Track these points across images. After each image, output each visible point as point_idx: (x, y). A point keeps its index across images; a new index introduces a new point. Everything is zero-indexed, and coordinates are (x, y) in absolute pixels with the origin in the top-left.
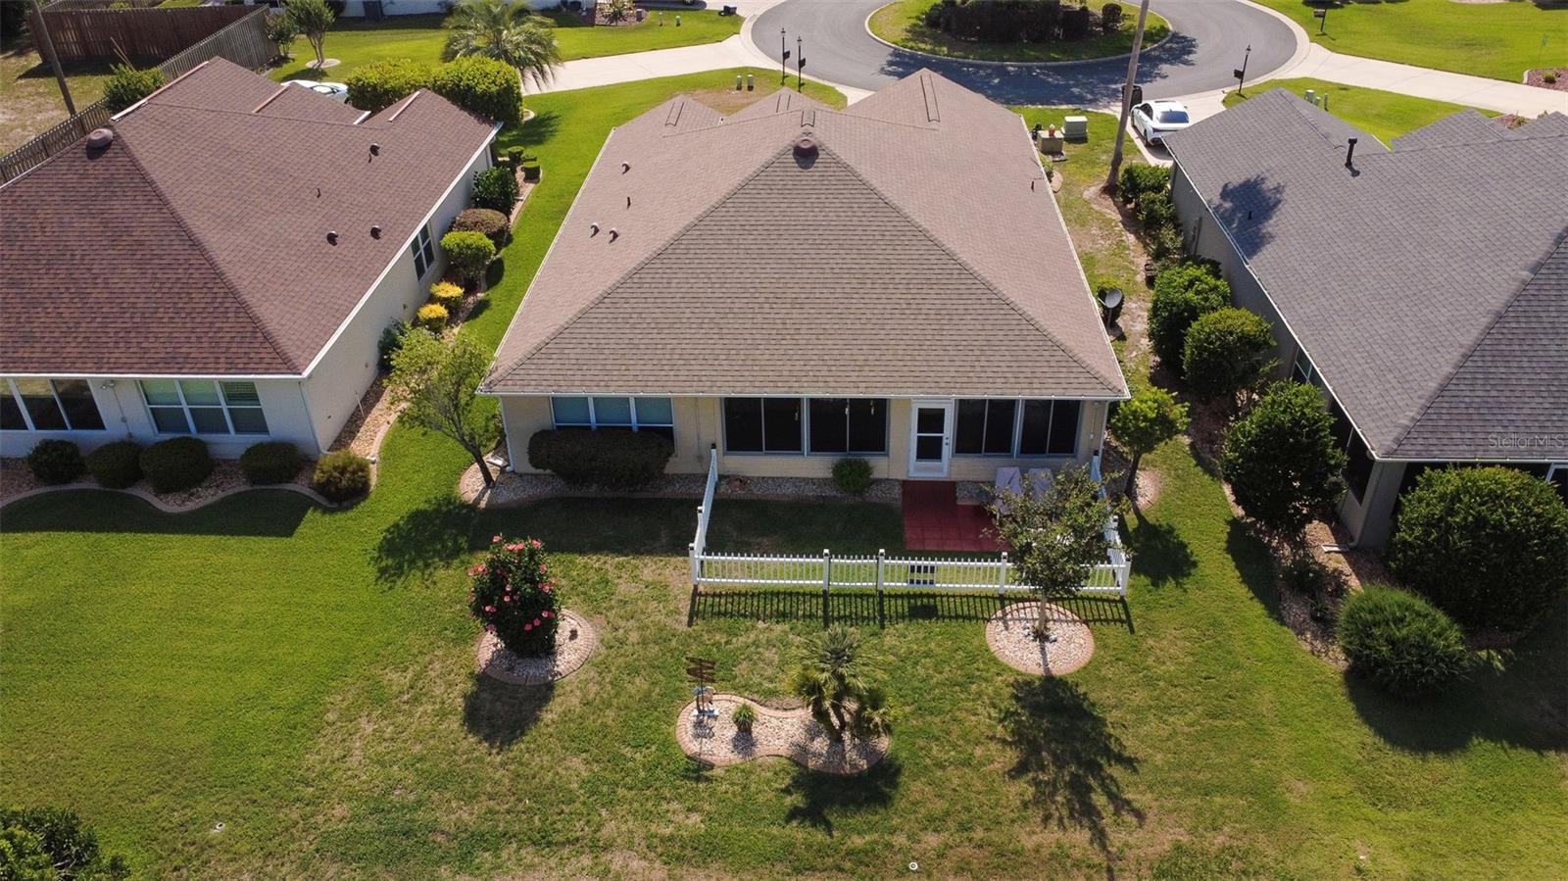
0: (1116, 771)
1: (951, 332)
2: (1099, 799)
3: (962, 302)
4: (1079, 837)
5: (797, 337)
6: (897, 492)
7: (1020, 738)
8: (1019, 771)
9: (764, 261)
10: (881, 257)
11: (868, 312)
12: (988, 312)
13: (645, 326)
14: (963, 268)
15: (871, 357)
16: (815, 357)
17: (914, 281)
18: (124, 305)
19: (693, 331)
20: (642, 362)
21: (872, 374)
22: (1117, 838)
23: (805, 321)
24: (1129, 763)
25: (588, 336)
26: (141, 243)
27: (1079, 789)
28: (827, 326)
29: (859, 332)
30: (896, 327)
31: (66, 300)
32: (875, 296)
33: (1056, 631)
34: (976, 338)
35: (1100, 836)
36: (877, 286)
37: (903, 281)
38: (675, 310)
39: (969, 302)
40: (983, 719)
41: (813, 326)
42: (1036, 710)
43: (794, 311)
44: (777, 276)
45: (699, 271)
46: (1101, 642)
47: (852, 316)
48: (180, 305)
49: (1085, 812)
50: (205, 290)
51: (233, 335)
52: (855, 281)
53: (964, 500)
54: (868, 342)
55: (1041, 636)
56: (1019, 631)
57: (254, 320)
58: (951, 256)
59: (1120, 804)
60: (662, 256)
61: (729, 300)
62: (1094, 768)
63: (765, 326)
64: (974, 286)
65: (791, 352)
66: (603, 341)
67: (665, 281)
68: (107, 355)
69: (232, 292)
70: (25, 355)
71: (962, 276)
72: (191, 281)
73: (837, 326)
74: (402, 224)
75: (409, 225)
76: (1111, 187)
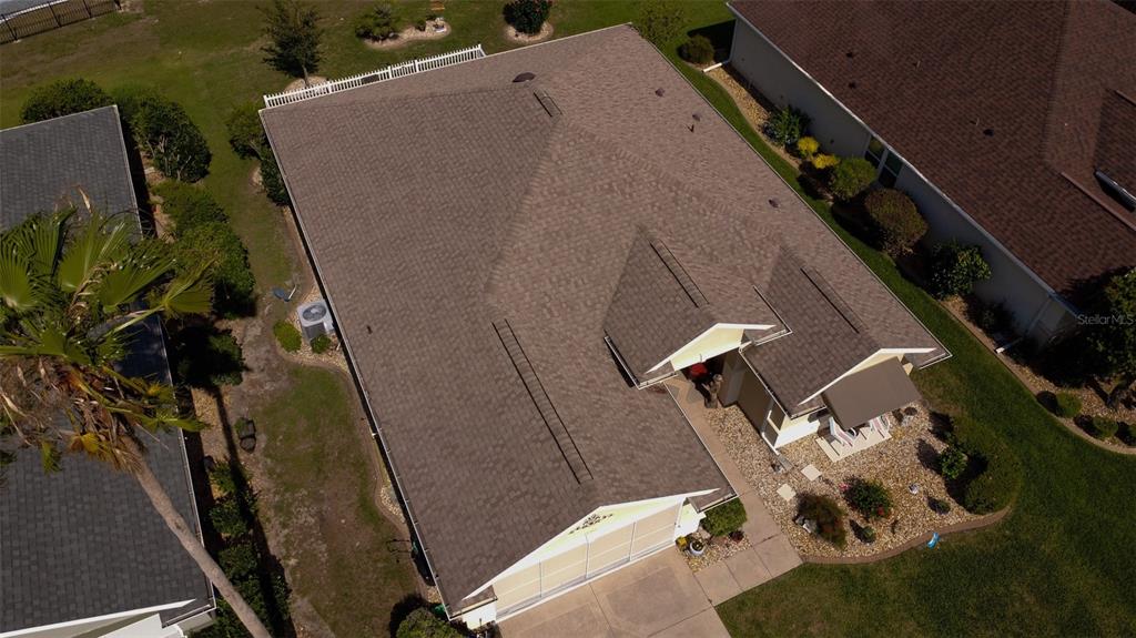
74: (867, 110)
75: (864, 114)
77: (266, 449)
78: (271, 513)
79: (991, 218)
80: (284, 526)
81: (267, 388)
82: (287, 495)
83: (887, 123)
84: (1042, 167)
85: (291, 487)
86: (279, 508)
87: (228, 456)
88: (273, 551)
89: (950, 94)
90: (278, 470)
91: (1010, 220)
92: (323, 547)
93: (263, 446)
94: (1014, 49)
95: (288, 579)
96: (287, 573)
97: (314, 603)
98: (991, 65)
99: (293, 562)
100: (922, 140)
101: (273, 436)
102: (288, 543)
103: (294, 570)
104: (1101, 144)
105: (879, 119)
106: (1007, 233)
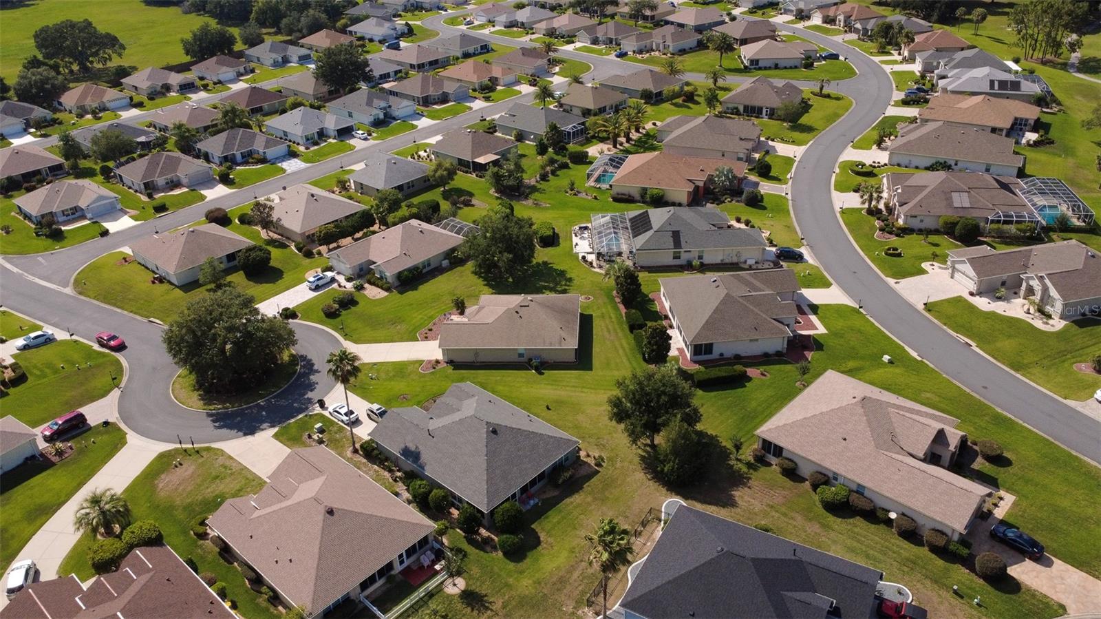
0: (486, 598)
2: (487, 605)
3: (391, 527)
4: (489, 612)
6: (400, 576)
7: (468, 605)
8: (473, 610)
9: (344, 545)
10: (367, 527)
12: (400, 524)
13: (331, 578)
17: (379, 528)
22: (494, 608)
23: (364, 553)
24: (486, 596)
25: (321, 589)
27: (483, 605)
28: (370, 551)
33: (456, 582)
34: (400, 533)
35: (492, 610)
37: (377, 529)
38: (335, 569)
39: (392, 525)
40: (459, 606)
41: (367, 553)
42: (466, 598)
43: (360, 552)
44: (350, 546)
45: (332, 557)
46: (464, 578)
49: (487, 608)
52: (367, 537)
53: (415, 568)
55: (455, 585)
56: (450, 587)
58: (382, 517)
59: (491, 603)
62: (482, 600)
66: (326, 587)
67: (326, 564)
74: (211, 596)
76: (355, 451)
77: (388, 479)
78: (379, 470)
79: (178, 562)
80: (375, 469)
82: (377, 474)
84: (157, 570)
87: (395, 473)
88: (375, 465)
89: (178, 593)
90: (382, 476)
92: (364, 469)
94: (149, 599)
96: (369, 463)
97: (362, 462)
98: (160, 597)
99: (369, 465)
101: (390, 481)
102: (372, 467)
105: (208, 593)
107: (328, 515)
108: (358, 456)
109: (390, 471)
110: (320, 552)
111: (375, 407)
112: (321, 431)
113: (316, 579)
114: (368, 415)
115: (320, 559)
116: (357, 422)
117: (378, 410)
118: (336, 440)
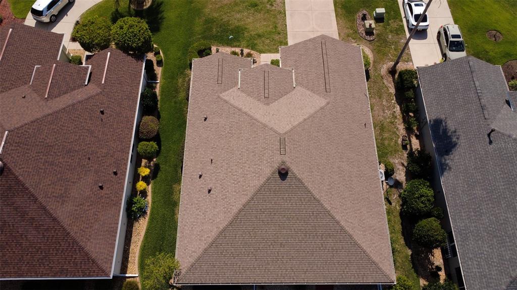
1: (337, 257)
3: (341, 244)
5: (283, 260)
9: (269, 226)
10: (312, 224)
11: (308, 248)
12: (350, 248)
13: (228, 255)
14: (342, 229)
15: (309, 268)
16: (289, 268)
17: (324, 235)
18: (37, 248)
19: (246, 258)
20: (229, 271)
21: (309, 275)
23: (285, 253)
25: (209, 260)
26: (33, 219)
28: (293, 255)
29: (305, 257)
30: (318, 255)
31: (14, 246)
32: (310, 241)
34: (345, 259)
36: (311, 237)
37: (321, 235)
38: (239, 249)
39: (344, 244)
41: (288, 255)
43: (281, 248)
44: (274, 233)
45: (246, 231)
47: (302, 251)
48: (57, 248)
50: (65, 241)
51: (81, 260)
52: (303, 235)
54: (308, 262)
57: (87, 254)
58: (338, 223)
60: (232, 224)
61: (258, 244)
63: (271, 255)
64: (346, 237)
65: (281, 266)
66: (215, 262)
67: (234, 235)
68: (38, 270)
69: (75, 242)
70: (8, 270)
71: (342, 232)
72: (58, 236)
73: (296, 255)
74: (123, 159)
75: (126, 159)
76: (392, 72)
77: (398, 138)
78: (398, 117)
79: (134, 92)
80: (394, 112)
81: (397, 161)
82: (393, 121)
83: (123, 148)
84: (105, 90)
85: (392, 123)
86: (396, 117)
87: (411, 138)
88: (399, 106)
89: (95, 137)
90: (395, 129)
91: (131, 87)
92: (384, 103)
93: (399, 139)
94: (57, 130)
95: (394, 98)
96: (395, 99)
97: (389, 90)
98: (71, 133)
99: (393, 102)
100: (121, 131)
101: (396, 142)
102: (394, 107)
103: (393, 99)
104: (74, 89)
105: (124, 152)
106: (135, 84)
107: (277, 175)
108: (391, 79)
109: (409, 130)
110: (236, 217)
111: (454, 30)
112: (379, 19)
113: (211, 245)
114: (439, 33)
115: (231, 223)
116: (421, 34)
117: (454, 36)
118: (385, 41)
